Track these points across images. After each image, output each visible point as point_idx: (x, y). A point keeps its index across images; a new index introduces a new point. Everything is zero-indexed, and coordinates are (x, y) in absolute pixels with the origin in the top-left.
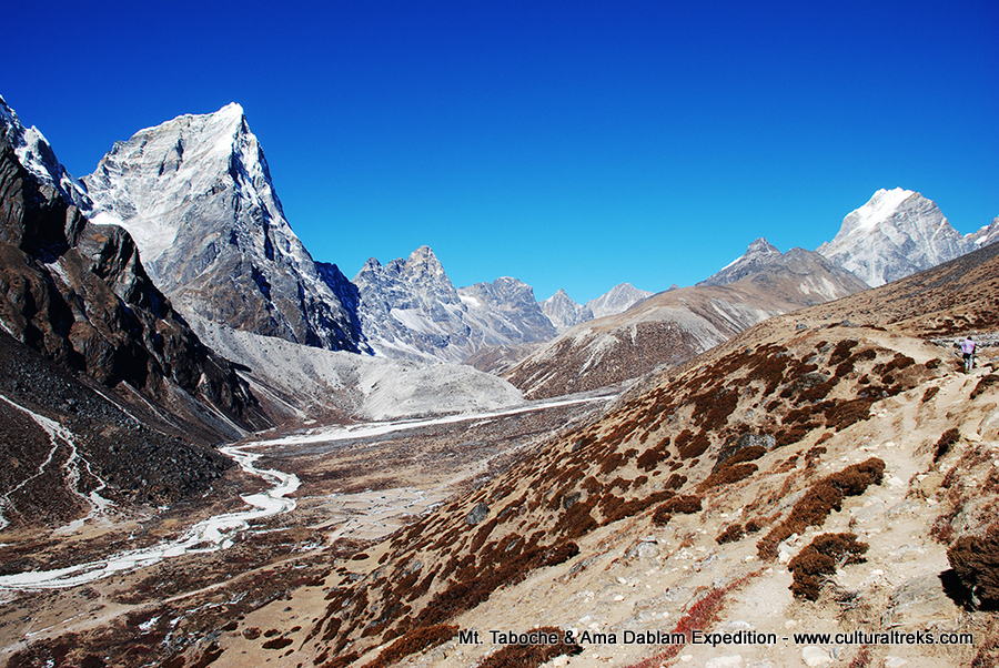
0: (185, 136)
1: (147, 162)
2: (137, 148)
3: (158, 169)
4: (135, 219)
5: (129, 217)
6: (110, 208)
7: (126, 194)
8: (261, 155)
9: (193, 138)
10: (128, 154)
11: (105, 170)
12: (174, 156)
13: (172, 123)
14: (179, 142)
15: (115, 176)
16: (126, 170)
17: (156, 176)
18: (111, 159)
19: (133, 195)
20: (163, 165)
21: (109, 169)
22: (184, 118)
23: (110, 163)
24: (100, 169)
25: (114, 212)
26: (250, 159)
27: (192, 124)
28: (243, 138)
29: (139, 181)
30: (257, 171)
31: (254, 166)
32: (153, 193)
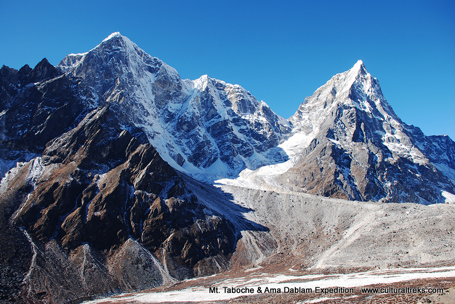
0: (336, 85)
1: (319, 103)
2: (316, 98)
3: (324, 105)
4: (312, 133)
5: (309, 133)
6: (300, 130)
7: (308, 122)
8: (374, 82)
9: (340, 85)
10: (311, 102)
11: (299, 112)
12: (330, 97)
13: (330, 81)
14: (333, 89)
15: (305, 114)
16: (310, 110)
17: (322, 109)
18: (303, 106)
19: (312, 122)
20: (326, 103)
21: (302, 111)
22: (335, 77)
23: (302, 108)
24: (296, 112)
25: (302, 132)
26: (367, 87)
27: (340, 78)
28: (363, 77)
29: (315, 114)
30: (370, 92)
31: (368, 91)
32: (320, 118)
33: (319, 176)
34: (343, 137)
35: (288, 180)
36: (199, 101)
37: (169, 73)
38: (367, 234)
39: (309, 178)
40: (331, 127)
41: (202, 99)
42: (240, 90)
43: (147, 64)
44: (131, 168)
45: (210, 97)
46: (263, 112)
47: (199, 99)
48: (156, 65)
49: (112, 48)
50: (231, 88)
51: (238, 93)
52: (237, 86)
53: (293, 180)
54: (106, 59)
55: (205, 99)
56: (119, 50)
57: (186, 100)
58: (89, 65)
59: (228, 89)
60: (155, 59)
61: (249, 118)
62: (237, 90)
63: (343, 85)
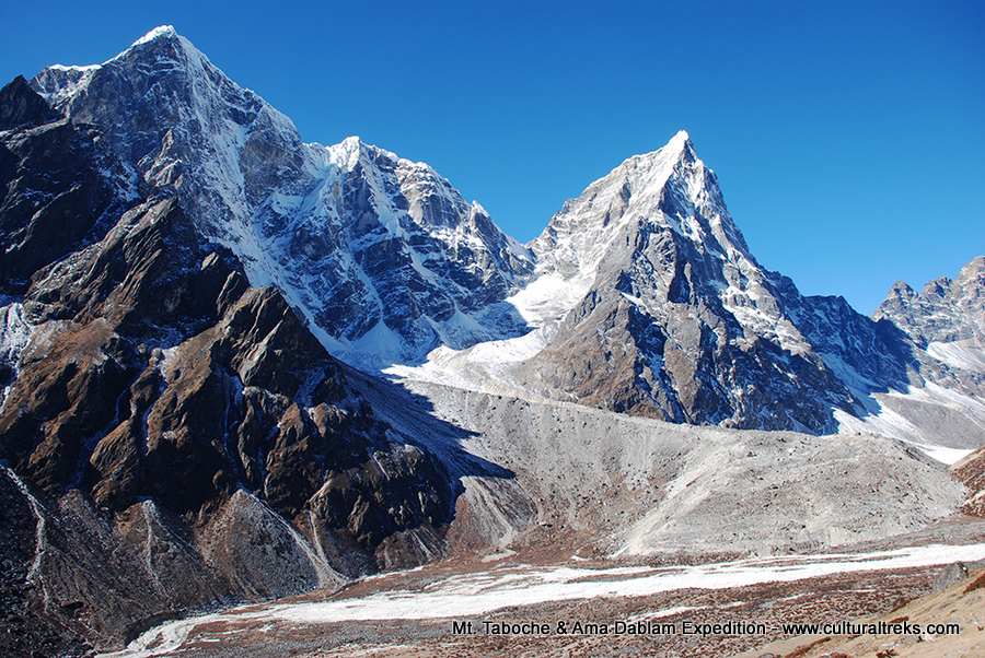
0: (631, 179)
1: (594, 214)
2: (586, 203)
3: (603, 220)
4: (577, 277)
5: (571, 276)
6: (552, 269)
7: (569, 253)
8: (710, 180)
9: (640, 179)
10: (577, 211)
11: (552, 231)
12: (618, 203)
13: (619, 169)
14: (625, 187)
15: (563, 235)
16: (573, 227)
17: (600, 228)
18: (559, 219)
19: (578, 253)
20: (608, 214)
21: (556, 229)
22: (630, 161)
23: (557, 223)
24: (545, 231)
25: (556, 274)
26: (695, 188)
27: (640, 165)
28: (688, 167)
29: (584, 237)
30: (702, 200)
31: (698, 196)
32: (596, 245)
33: (602, 370)
34: (650, 290)
35: (539, 376)
36: (340, 194)
37: (278, 128)
38: (723, 489)
39: (581, 373)
40: (627, 269)
41: (346, 188)
42: (428, 175)
43: (229, 104)
44: (232, 339)
45: (364, 186)
46: (477, 226)
47: (341, 190)
48: (249, 106)
49: (156, 61)
50: (410, 169)
51: (425, 182)
52: (423, 166)
53: (550, 375)
54: (141, 85)
55: (354, 189)
56: (171, 66)
57: (311, 190)
58: (101, 95)
59: (404, 171)
60: (246, 94)
61: (445, 237)
62: (422, 175)
63: (646, 180)
